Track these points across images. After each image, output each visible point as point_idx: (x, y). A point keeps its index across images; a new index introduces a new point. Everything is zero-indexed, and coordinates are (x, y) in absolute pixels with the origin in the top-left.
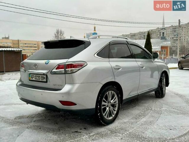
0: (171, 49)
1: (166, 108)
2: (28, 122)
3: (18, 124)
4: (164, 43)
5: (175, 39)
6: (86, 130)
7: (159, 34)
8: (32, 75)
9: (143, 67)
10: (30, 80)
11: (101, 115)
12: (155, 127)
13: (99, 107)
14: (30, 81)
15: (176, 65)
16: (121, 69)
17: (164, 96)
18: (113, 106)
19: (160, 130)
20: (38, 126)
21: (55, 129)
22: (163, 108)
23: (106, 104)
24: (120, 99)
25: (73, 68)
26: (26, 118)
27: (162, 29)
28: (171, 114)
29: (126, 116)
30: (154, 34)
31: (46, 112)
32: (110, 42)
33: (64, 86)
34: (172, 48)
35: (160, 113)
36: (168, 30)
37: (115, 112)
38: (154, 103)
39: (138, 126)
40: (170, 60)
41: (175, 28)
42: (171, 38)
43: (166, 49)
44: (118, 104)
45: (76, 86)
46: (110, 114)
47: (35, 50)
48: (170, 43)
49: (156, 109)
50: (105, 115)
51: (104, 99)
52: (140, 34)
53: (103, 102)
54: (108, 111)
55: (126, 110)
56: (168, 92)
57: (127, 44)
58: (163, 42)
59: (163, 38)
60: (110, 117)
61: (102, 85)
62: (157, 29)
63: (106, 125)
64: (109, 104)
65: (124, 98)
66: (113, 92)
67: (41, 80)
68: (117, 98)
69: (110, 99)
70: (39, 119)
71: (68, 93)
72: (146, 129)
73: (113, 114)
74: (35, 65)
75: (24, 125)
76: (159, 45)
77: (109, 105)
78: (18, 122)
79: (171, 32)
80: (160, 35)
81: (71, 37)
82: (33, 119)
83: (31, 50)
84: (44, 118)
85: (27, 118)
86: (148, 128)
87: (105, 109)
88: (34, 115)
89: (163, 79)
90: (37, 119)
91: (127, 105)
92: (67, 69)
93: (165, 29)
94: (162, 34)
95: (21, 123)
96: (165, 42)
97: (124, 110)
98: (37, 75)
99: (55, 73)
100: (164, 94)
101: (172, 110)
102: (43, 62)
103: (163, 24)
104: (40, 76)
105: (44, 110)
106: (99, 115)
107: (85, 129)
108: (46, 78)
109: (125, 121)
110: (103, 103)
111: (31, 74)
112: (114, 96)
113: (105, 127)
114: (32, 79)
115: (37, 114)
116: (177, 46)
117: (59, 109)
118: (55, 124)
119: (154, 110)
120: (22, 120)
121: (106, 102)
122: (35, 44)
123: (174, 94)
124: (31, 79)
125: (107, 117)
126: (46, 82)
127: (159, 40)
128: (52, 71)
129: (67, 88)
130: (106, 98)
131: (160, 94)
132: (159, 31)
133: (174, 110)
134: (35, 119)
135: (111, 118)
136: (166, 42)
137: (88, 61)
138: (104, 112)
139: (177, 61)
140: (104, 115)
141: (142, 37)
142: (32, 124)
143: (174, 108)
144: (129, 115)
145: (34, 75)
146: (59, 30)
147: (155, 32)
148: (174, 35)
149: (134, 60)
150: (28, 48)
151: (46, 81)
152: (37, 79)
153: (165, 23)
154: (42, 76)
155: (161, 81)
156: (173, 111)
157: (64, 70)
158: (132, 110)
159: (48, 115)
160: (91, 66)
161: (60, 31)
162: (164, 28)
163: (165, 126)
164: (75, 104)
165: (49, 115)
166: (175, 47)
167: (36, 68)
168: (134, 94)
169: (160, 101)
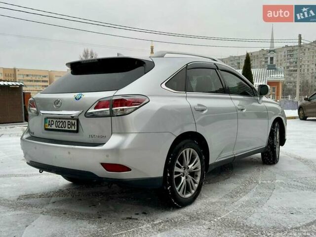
0: (284, 86)
1: (282, 181)
2: (43, 205)
3: (25, 207)
4: (274, 76)
5: (292, 68)
6: (147, 215)
7: (264, 59)
8: (50, 120)
9: (242, 110)
10: (46, 129)
11: (173, 189)
12: (266, 209)
13: (169, 175)
14: (46, 131)
15: (295, 113)
16: (207, 110)
17: (277, 162)
18: (193, 174)
19: (274, 214)
20: (60, 211)
21: (92, 214)
22: (277, 181)
23: (181, 170)
24: (204, 163)
25: (126, 106)
26: (37, 198)
27: (270, 51)
28: (291, 189)
29: (214, 192)
30: (256, 60)
31: (74, 189)
32: (187, 65)
33: (110, 137)
34: (287, 84)
35: (272, 188)
36: (280, 54)
37: (196, 185)
38: (261, 172)
39: (236, 208)
40: (285, 104)
41: (293, 51)
42: (284, 68)
43: (276, 87)
44: (200, 172)
45: (131, 138)
46: (188, 189)
47: (46, 86)
48: (283, 75)
49: (264, 182)
50: (179, 190)
51: (177, 162)
52: (231, 61)
53: (176, 167)
54: (185, 183)
55: (214, 184)
56: (284, 155)
57: (215, 69)
58: (270, 74)
59: (272, 67)
60: (187, 193)
61: (175, 138)
62: (260, 51)
63: (181, 208)
64: (186, 172)
65: (211, 162)
66: (192, 150)
67: (66, 128)
68: (199, 161)
69: (188, 162)
70: (61, 198)
71: (116, 150)
72: (250, 213)
73: (193, 189)
74: (57, 102)
75: (35, 209)
76: (263, 80)
77: (185, 174)
78: (24, 204)
79: (285, 56)
80: (266, 62)
81: (118, 54)
82: (50, 200)
83: (38, 87)
84: (70, 197)
85: (40, 197)
86: (253, 212)
87: (179, 179)
88: (52, 193)
89: (276, 132)
90: (58, 198)
91: (214, 176)
92: (114, 107)
93: (274, 51)
94: (269, 59)
95: (30, 205)
96: (275, 74)
97: (209, 183)
98: (61, 120)
99: (93, 115)
100: (277, 157)
101: (293, 183)
102: (71, 96)
103: (272, 41)
104: (65, 122)
105: (70, 185)
106: (169, 188)
107: (144, 213)
108: (76, 124)
109: (214, 200)
110: (176, 169)
111: (47, 118)
112: (195, 158)
113: (179, 210)
114: (51, 128)
115: (58, 192)
116: (295, 83)
117: (101, 178)
118: (90, 207)
119: (262, 183)
120: (31, 201)
121: (180, 167)
122: (45, 77)
123: (293, 159)
124: (49, 127)
125: (183, 193)
126: (77, 131)
127: (265, 71)
128: (88, 112)
129: (114, 141)
130: (182, 160)
131: (270, 158)
132: (264, 55)
133: (296, 183)
134: (53, 199)
135: (189, 195)
136: (277, 74)
137: (151, 96)
138: (177, 185)
139: (296, 105)
140: (177, 189)
141: (236, 66)
142: (50, 207)
143: (295, 179)
144: (219, 192)
145: (55, 120)
146: (87, 51)
147: (257, 56)
148: (291, 63)
149: (228, 96)
150: (31, 83)
151: (76, 129)
152: (60, 126)
153: (274, 41)
154: (68, 122)
155: (272, 135)
156: (294, 185)
157: (109, 109)
158: (223, 183)
159: (77, 192)
160: (155, 104)
161: (89, 52)
162: (273, 49)
163: (282, 209)
164: (129, 169)
165: (79, 193)
166: (291, 83)
167: (59, 107)
168: (227, 155)
169: (271, 169)
